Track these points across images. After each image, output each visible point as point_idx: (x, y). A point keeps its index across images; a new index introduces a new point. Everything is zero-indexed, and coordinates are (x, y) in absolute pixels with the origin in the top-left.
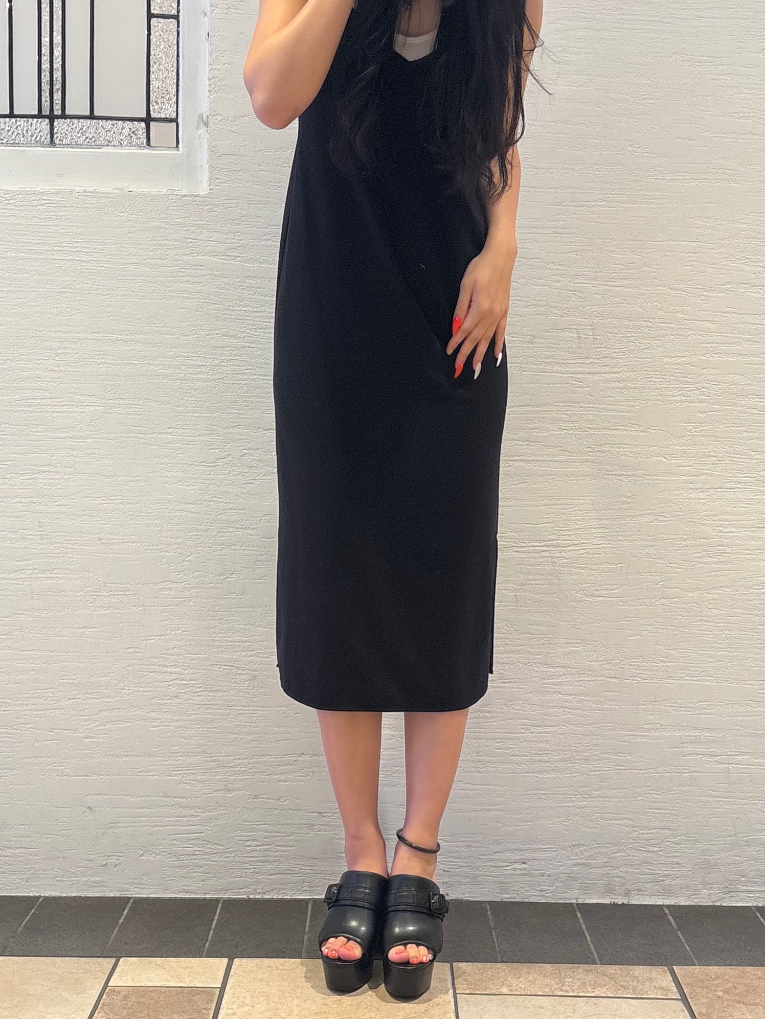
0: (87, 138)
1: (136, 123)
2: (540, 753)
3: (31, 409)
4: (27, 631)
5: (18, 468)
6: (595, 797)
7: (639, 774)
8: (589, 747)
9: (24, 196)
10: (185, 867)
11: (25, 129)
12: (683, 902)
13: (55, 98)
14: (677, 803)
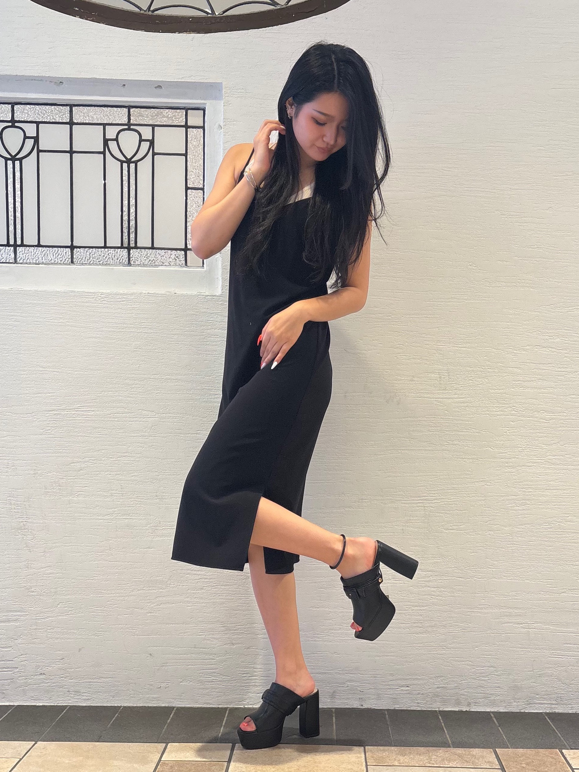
0: (150, 260)
1: (179, 251)
2: (417, 622)
3: (116, 419)
4: (113, 550)
5: (109, 454)
6: (450, 648)
7: (476, 634)
8: (446, 618)
9: (112, 296)
10: (207, 689)
11: (113, 255)
12: (502, 710)
13: (131, 237)
14: (498, 651)
